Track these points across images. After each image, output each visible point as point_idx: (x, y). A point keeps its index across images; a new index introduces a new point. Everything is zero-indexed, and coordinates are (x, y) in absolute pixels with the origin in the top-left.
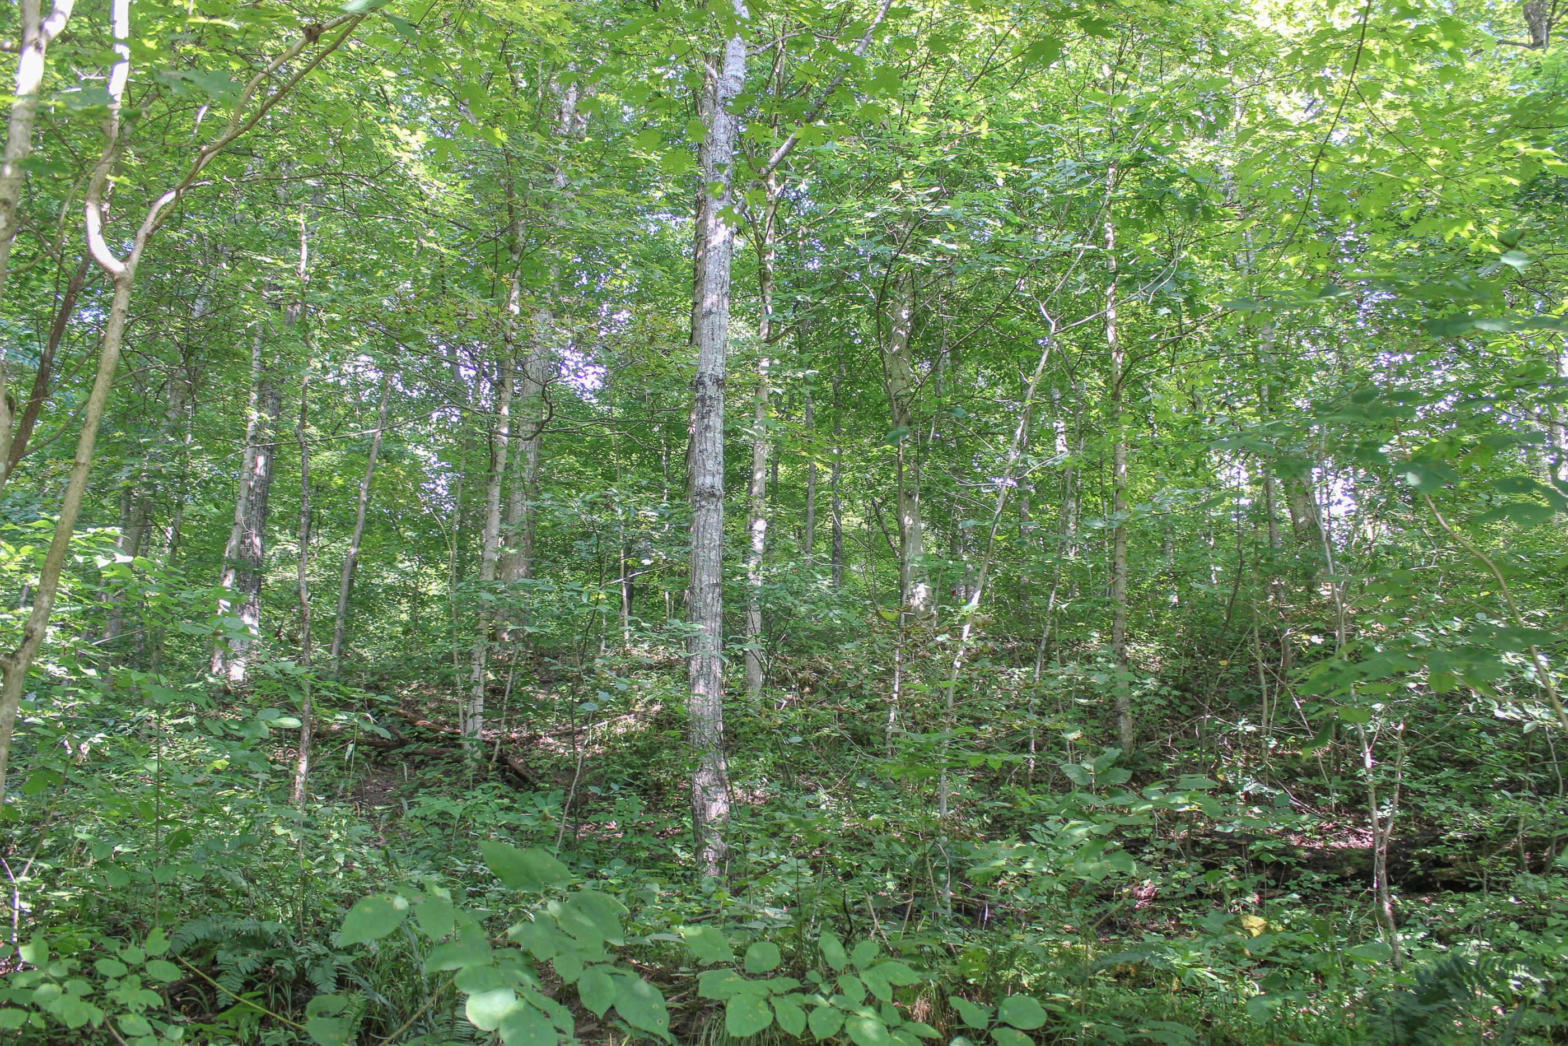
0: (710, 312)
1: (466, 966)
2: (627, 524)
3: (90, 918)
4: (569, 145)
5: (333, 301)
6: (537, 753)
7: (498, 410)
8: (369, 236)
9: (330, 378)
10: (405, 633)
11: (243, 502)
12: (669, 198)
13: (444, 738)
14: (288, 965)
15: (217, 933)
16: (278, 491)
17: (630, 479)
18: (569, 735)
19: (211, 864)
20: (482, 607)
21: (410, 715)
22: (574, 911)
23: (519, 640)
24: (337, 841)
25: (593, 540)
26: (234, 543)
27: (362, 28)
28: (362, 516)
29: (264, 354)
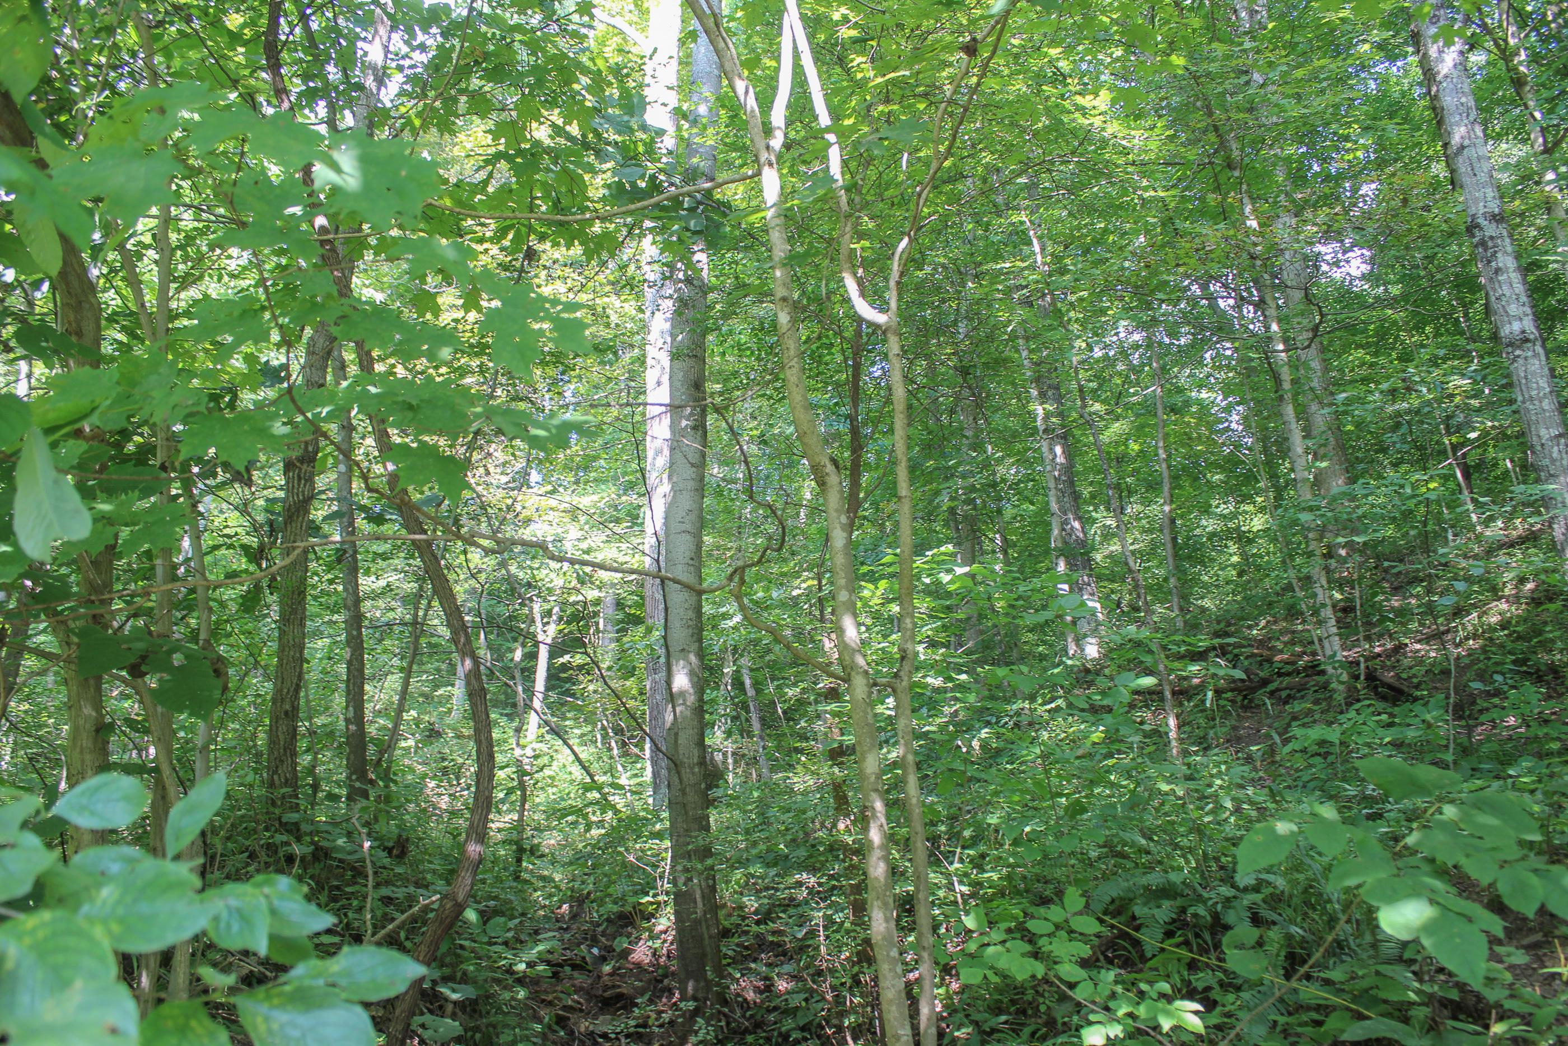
0: (1462, 148)
1: (1370, 879)
2: (1439, 401)
3: (1019, 893)
4: (1253, 39)
5: (1076, 280)
6: (1406, 662)
7: (1267, 328)
8: (1088, 209)
9: (1098, 353)
10: (1240, 575)
11: (1053, 492)
12: (1381, 46)
13: (1305, 668)
14: (1201, 911)
15: (1129, 890)
16: (1083, 473)
17: (1425, 354)
18: (1437, 637)
19: (1110, 828)
20: (1309, 529)
21: (1265, 653)
22: (1474, 812)
23: (1354, 550)
24: (1221, 787)
25: (1404, 429)
26: (1056, 532)
27: (1015, 21)
28: (1166, 474)
29: (1031, 351)
